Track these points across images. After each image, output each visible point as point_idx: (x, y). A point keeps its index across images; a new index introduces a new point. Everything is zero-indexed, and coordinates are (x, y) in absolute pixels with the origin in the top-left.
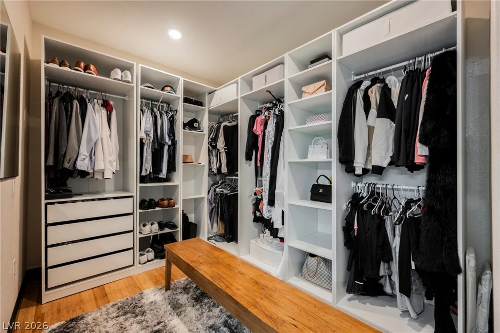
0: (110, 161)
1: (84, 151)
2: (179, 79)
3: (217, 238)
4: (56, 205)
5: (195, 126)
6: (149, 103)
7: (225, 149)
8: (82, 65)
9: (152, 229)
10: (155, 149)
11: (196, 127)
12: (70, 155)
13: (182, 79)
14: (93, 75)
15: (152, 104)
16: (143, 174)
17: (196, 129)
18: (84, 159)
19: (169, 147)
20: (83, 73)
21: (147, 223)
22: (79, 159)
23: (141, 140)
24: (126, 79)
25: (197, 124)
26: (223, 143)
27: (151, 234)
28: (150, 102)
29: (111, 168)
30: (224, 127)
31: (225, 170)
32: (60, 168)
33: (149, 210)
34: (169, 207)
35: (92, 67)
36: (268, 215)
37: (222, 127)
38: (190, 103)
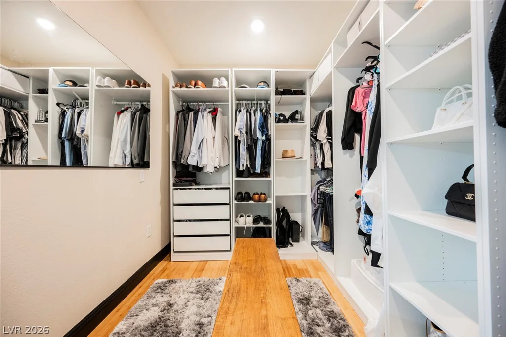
0: (211, 158)
1: (194, 149)
2: (271, 71)
3: (322, 245)
4: (179, 191)
5: (296, 118)
6: (248, 104)
7: (328, 139)
8: (193, 83)
9: (247, 221)
10: (248, 145)
11: (298, 119)
12: (185, 154)
13: (273, 71)
14: (201, 89)
15: (251, 103)
16: (241, 169)
17: (296, 121)
18: (194, 156)
19: (263, 142)
20: (193, 89)
21: (244, 215)
22: (190, 156)
23: (236, 137)
24: (222, 85)
25: (299, 116)
26: (325, 132)
27: (245, 226)
28: (249, 102)
29: (212, 163)
30: (327, 113)
31: (329, 164)
32: (179, 164)
33: (243, 203)
34: (259, 202)
35: (200, 83)
36: (367, 228)
37: (324, 114)
38: (288, 95)
